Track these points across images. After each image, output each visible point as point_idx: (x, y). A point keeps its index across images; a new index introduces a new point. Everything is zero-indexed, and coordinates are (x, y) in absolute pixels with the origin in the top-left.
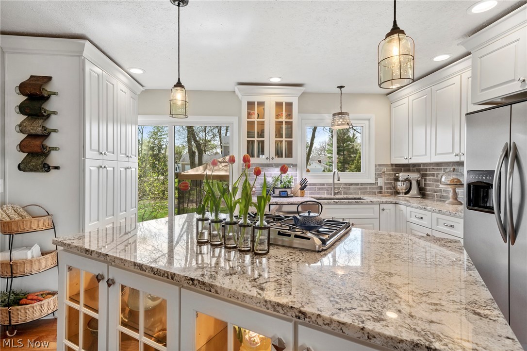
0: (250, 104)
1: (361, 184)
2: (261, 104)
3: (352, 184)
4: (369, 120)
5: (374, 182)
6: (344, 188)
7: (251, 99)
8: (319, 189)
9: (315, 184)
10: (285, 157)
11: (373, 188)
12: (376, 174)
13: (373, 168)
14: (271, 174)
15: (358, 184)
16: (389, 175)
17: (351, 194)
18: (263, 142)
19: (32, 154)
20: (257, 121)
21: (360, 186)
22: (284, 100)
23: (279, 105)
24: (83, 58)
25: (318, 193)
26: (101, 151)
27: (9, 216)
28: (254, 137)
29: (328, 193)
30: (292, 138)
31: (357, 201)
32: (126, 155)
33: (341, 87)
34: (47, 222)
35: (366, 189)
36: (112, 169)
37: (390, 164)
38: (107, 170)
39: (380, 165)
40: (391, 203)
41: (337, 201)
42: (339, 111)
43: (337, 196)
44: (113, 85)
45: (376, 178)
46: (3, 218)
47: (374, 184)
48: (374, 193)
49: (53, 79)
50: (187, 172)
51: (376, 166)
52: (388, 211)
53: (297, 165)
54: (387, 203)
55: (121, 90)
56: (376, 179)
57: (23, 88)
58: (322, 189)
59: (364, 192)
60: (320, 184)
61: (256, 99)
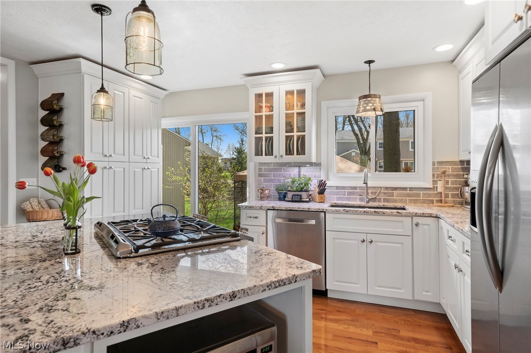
0: (259, 96)
1: (410, 188)
2: (270, 95)
3: (396, 189)
4: (423, 100)
5: (431, 187)
6: (385, 193)
7: (259, 91)
8: (349, 194)
9: (344, 187)
10: (297, 154)
11: (429, 195)
12: (433, 175)
13: (430, 167)
14: (290, 175)
15: (405, 189)
16: (457, 176)
17: (395, 201)
18: (271, 138)
19: (52, 158)
20: (265, 116)
21: (408, 192)
22: (295, 87)
23: (290, 93)
24: (82, 73)
25: (348, 199)
26: (105, 153)
27: (32, 207)
28: (262, 133)
29: (361, 200)
30: (305, 131)
31: (376, 210)
32: (143, 156)
33: (370, 62)
34: (56, 213)
35: (418, 195)
36: (122, 169)
37: (458, 160)
38: (114, 171)
39: (440, 163)
40: (430, 216)
41: (349, 209)
42: (368, 93)
43: (371, 204)
44: (124, 93)
45: (433, 181)
46: (28, 208)
47: (430, 188)
48: (432, 202)
49: (65, 95)
50: (243, 173)
51: (434, 164)
52: (426, 227)
53: (321, 164)
54: (423, 215)
55: (134, 96)
56: (435, 182)
57: (45, 105)
58: (354, 193)
59: (414, 200)
60: (351, 187)
61: (264, 90)
